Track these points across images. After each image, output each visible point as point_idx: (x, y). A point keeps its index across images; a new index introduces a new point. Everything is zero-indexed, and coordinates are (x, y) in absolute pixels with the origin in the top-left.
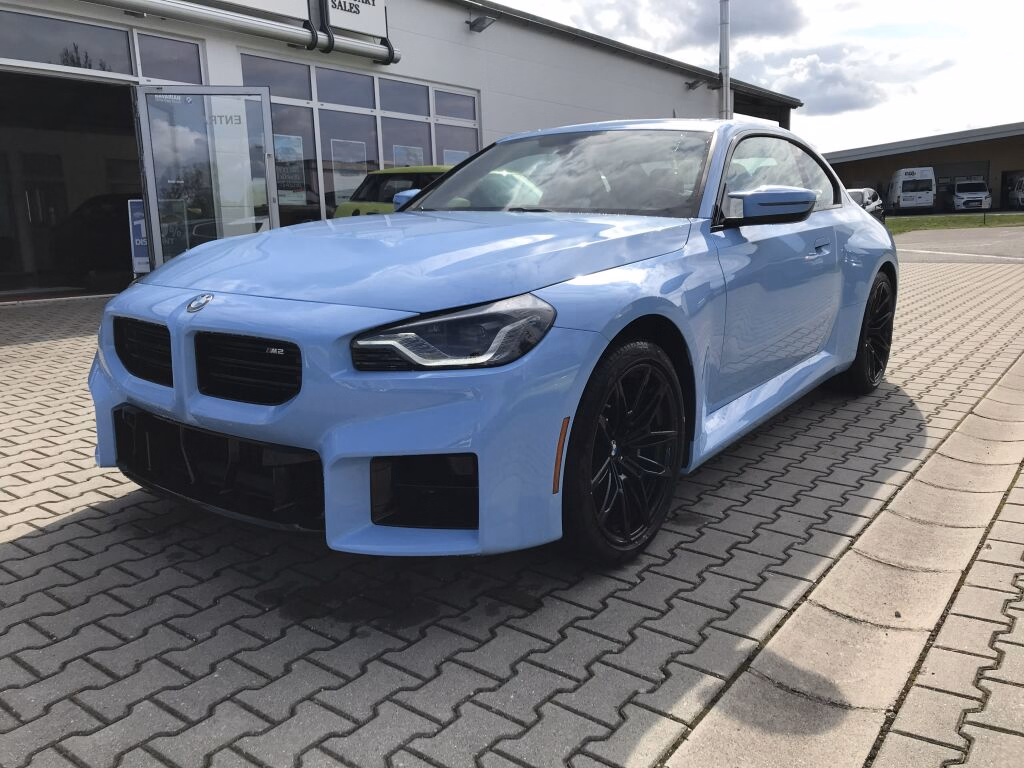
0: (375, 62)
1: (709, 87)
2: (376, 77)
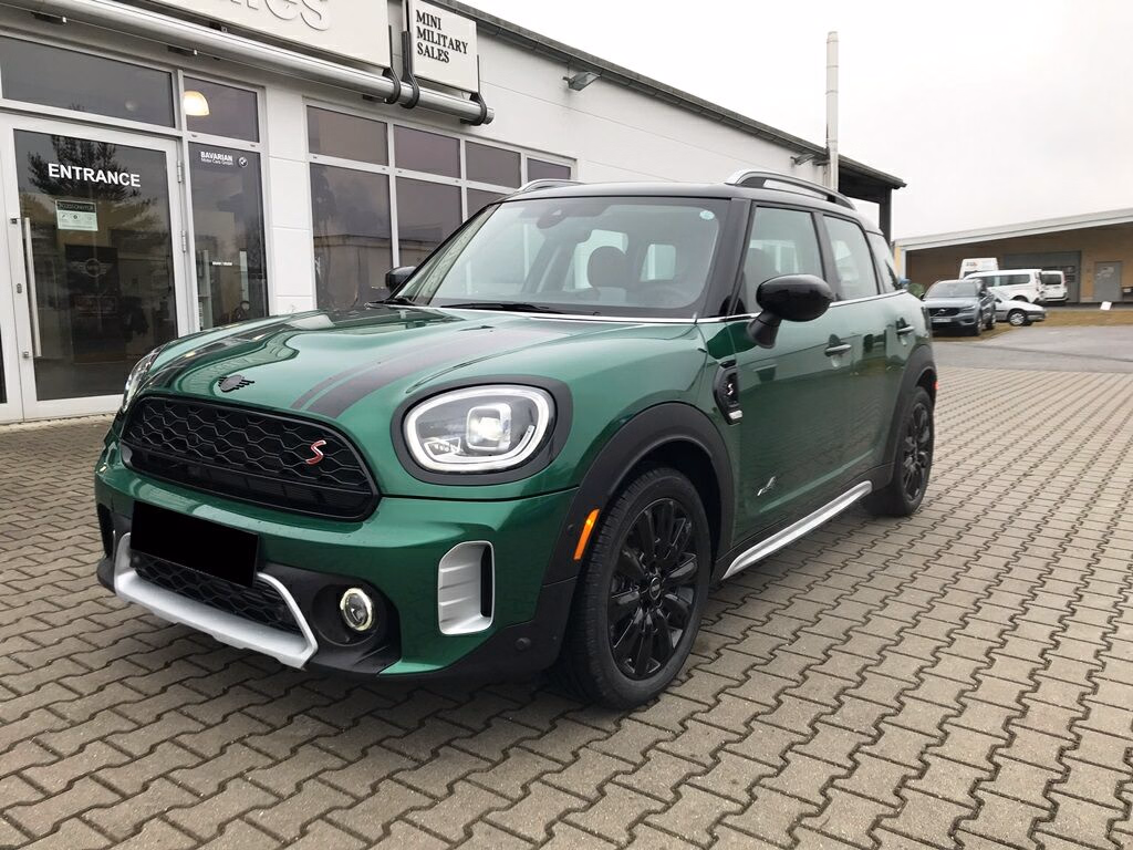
0: (463, 122)
1: (814, 163)
2: (463, 139)
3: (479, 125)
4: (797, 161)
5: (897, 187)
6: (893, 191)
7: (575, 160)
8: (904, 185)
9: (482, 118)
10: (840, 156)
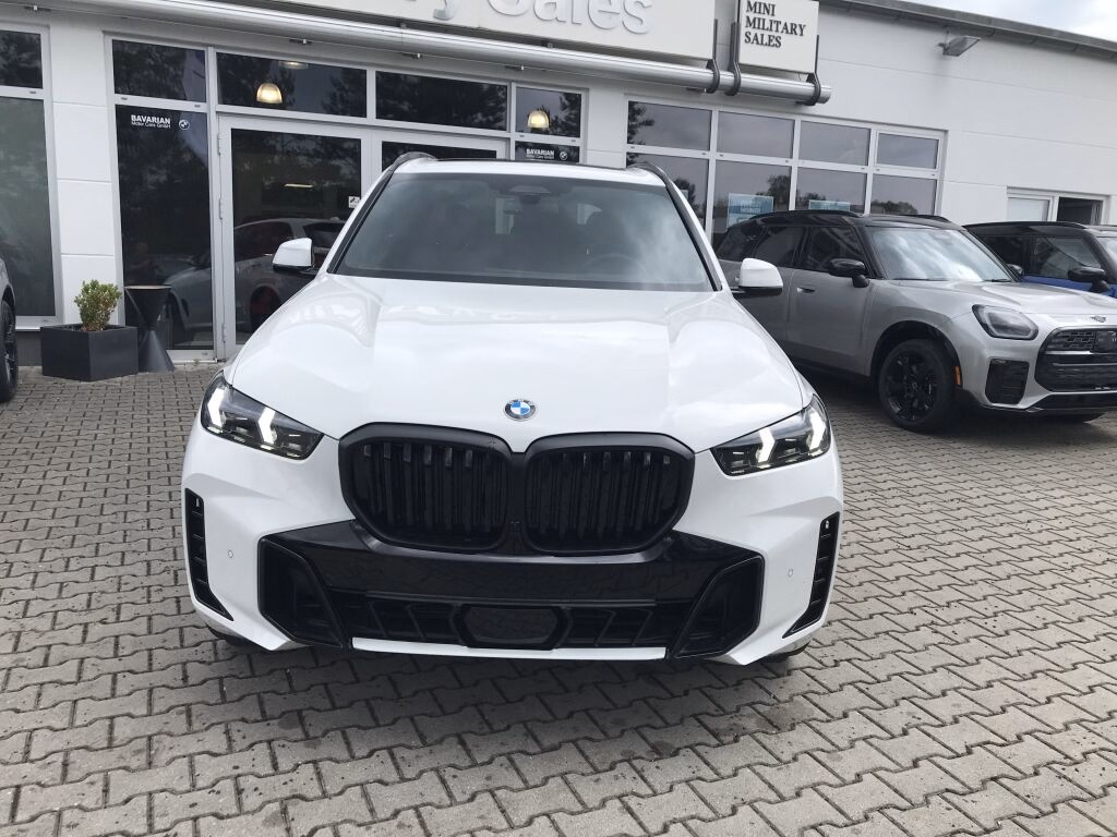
0: (798, 103)
2: (798, 120)
3: (813, 104)
7: (946, 132)
9: (816, 98)
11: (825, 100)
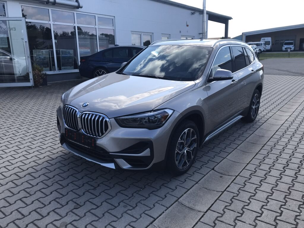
0: (74, 8)
1: (199, 14)
2: (75, 13)
3: (78, 8)
4: (193, 14)
5: (230, 19)
6: (229, 20)
7: (114, 17)
8: (232, 19)
9: (79, 7)
10: (207, 11)
11: (81, 7)
